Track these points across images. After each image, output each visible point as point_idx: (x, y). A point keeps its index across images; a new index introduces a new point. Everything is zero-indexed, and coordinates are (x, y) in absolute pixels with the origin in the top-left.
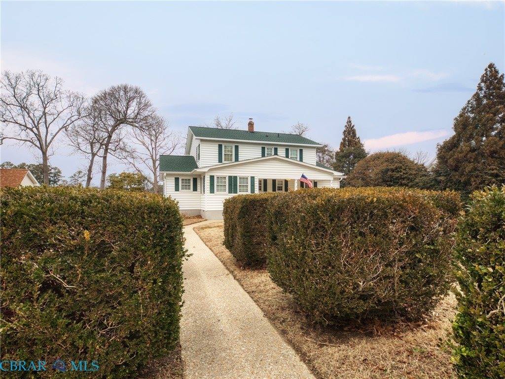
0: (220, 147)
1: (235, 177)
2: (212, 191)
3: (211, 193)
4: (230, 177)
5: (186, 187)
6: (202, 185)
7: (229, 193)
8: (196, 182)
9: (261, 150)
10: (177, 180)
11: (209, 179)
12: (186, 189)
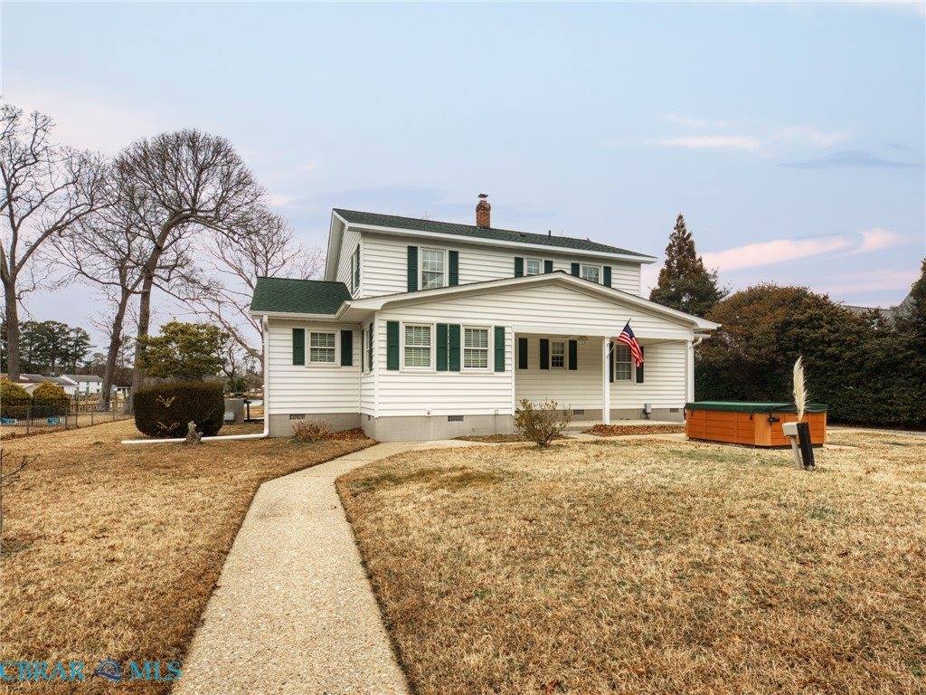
0: (412, 253)
1: (456, 328)
2: (393, 364)
3: (389, 368)
4: (441, 328)
5: (323, 354)
6: (366, 349)
7: (438, 369)
8: (351, 340)
9: (513, 266)
10: (298, 336)
11: (385, 331)
12: (322, 359)
